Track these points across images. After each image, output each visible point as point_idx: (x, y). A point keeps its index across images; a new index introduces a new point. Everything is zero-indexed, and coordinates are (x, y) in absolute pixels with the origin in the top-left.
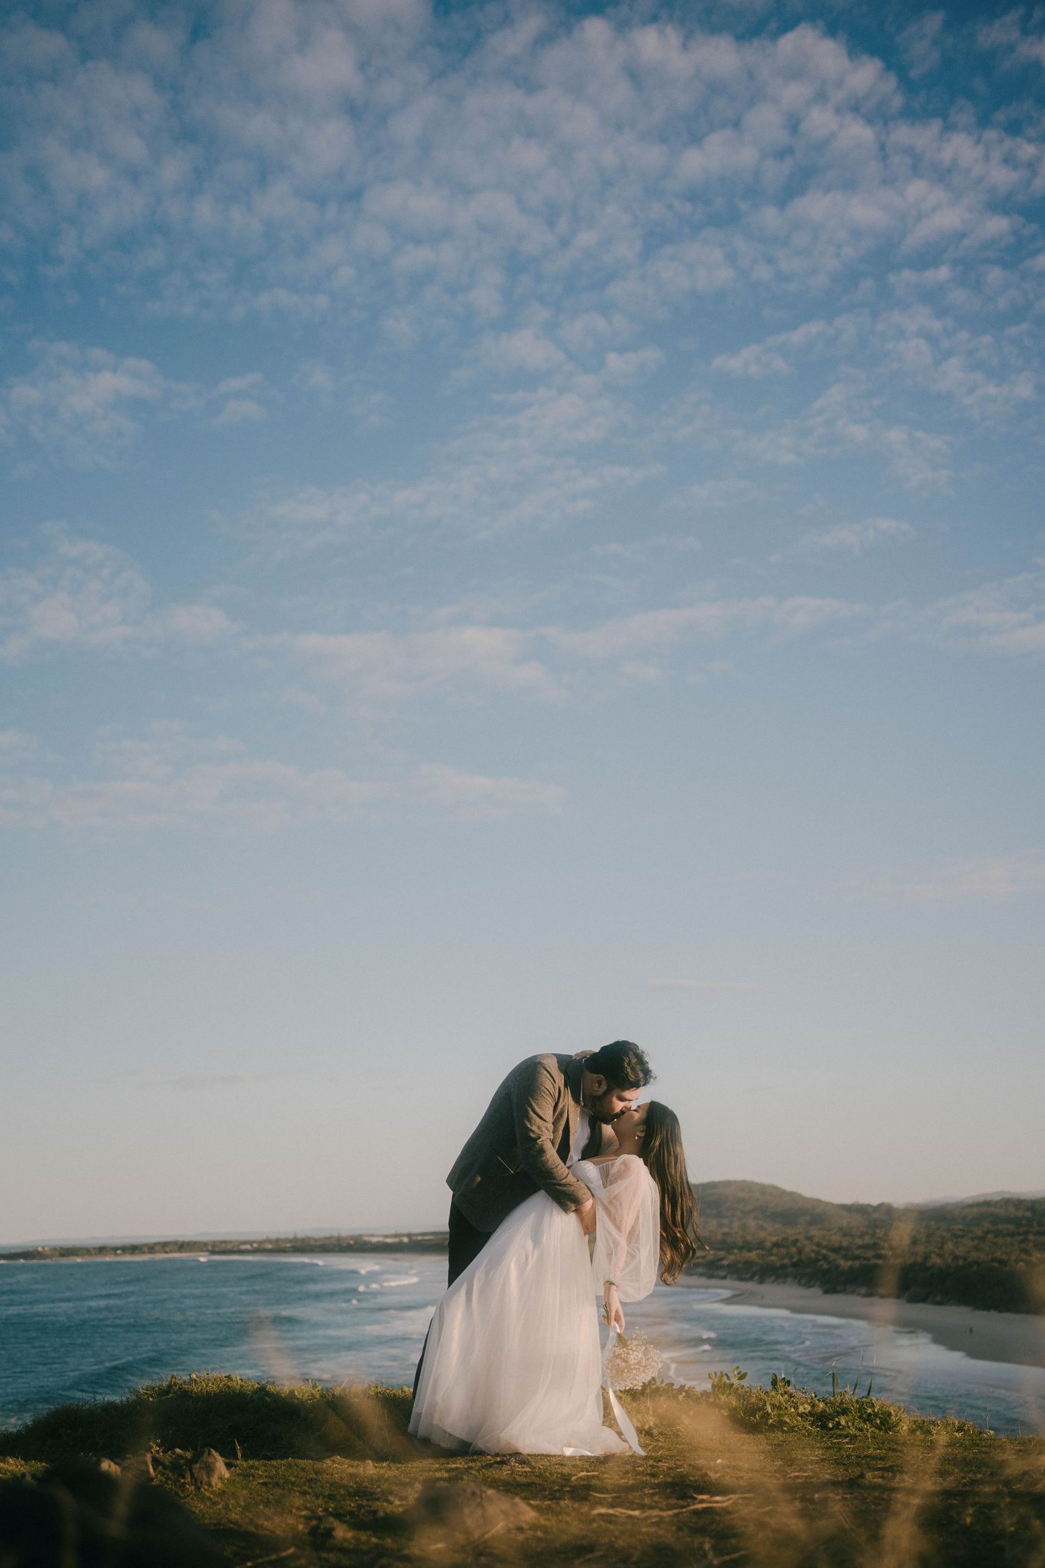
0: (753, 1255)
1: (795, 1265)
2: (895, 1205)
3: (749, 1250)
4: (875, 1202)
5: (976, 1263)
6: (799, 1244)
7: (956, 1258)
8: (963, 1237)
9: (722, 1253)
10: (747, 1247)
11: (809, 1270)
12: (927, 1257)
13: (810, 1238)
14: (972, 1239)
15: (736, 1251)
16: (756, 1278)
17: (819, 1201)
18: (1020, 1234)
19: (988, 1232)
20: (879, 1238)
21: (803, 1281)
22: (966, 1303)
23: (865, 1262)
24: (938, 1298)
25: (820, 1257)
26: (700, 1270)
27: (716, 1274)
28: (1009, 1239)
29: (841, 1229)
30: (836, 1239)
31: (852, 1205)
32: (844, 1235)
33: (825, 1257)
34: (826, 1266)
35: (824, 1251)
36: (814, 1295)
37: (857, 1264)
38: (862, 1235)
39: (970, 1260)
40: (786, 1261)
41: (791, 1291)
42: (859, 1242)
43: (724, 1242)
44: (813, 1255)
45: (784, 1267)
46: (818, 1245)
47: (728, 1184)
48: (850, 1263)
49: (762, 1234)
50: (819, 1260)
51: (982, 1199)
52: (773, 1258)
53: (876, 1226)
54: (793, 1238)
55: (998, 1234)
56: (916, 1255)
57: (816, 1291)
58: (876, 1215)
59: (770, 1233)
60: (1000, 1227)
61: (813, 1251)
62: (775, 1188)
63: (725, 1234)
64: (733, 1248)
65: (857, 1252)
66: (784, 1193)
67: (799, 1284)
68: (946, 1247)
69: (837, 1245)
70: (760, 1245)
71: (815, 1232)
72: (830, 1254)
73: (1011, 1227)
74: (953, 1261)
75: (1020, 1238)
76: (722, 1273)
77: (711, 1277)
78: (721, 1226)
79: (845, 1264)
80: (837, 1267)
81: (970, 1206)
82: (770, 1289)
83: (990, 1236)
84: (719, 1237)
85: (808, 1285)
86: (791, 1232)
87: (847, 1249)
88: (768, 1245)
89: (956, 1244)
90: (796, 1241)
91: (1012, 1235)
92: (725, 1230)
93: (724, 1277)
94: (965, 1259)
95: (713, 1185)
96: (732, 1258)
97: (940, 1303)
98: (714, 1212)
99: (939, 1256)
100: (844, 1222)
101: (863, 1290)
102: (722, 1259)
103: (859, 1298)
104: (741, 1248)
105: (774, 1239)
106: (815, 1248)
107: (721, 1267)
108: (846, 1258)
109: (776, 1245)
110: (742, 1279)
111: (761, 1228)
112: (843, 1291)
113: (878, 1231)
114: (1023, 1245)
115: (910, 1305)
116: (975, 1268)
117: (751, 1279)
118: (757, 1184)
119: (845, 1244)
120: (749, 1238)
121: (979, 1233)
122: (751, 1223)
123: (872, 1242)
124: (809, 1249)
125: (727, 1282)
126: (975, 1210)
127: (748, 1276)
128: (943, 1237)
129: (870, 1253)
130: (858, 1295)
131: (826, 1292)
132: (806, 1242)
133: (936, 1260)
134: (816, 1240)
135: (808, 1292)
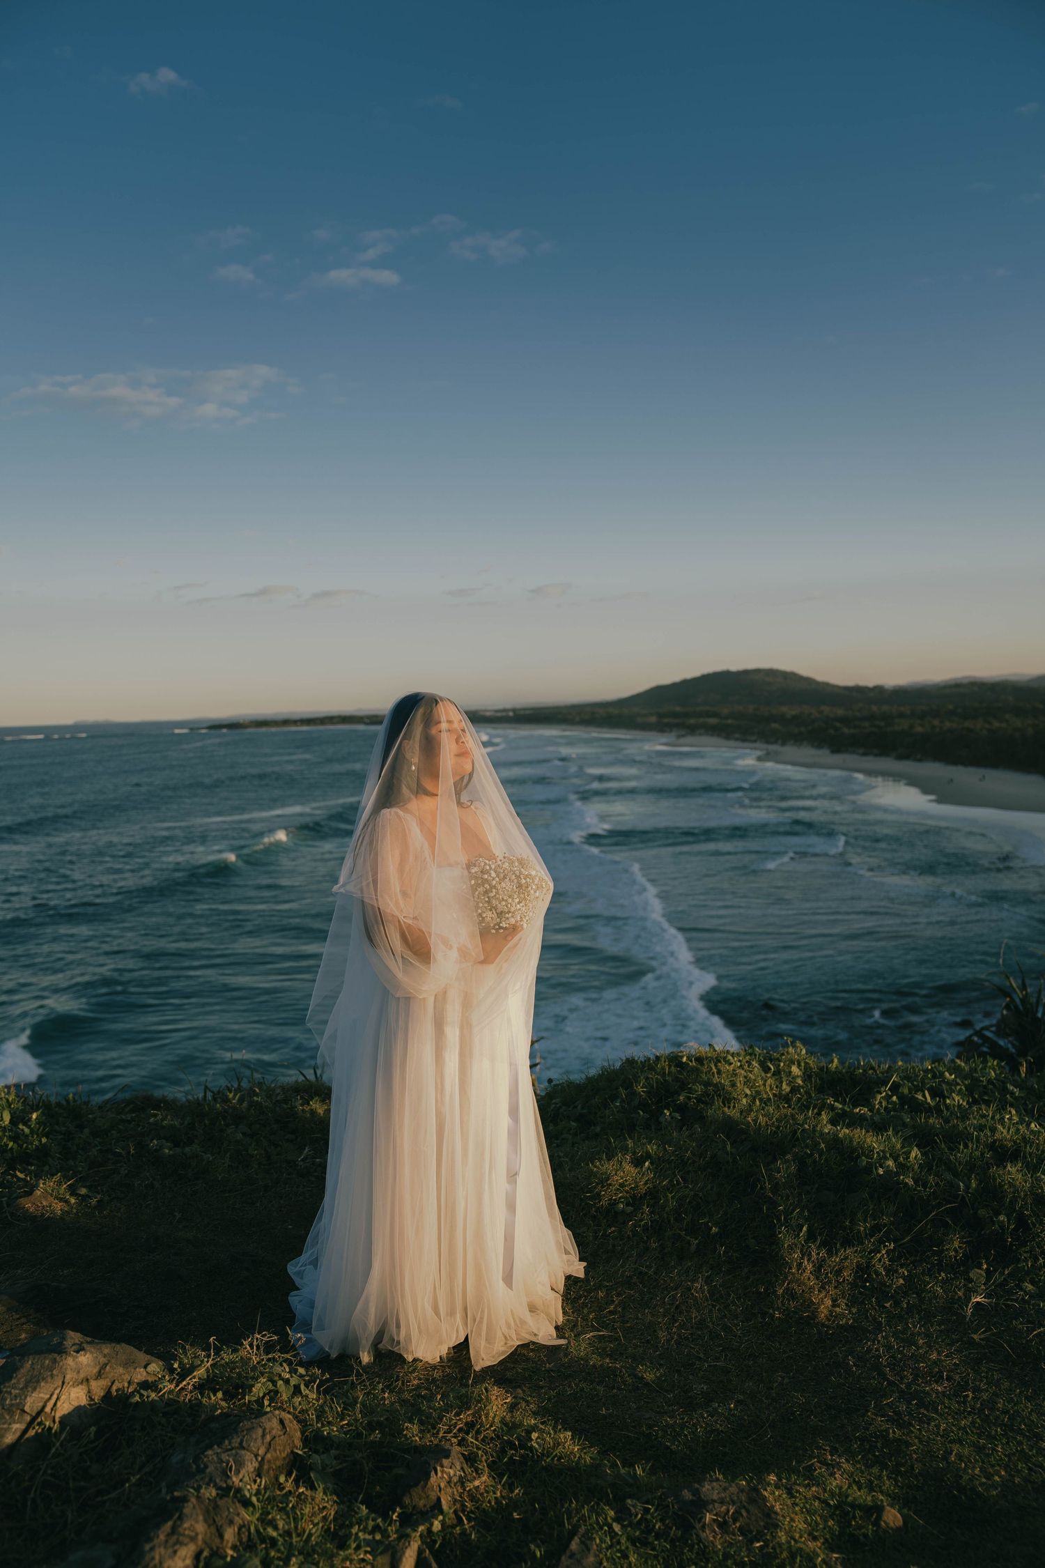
0: (777, 725)
1: (809, 732)
2: (886, 687)
3: (775, 722)
4: (871, 684)
6: (812, 718)
9: (753, 723)
10: (772, 719)
11: (820, 735)
12: (911, 727)
13: (821, 713)
15: (763, 722)
16: (780, 742)
17: (828, 684)
20: (874, 712)
21: (816, 744)
23: (865, 730)
25: (830, 726)
26: (736, 735)
27: (748, 738)
30: (841, 712)
31: (854, 686)
32: (847, 710)
34: (832, 732)
35: (832, 722)
36: (824, 755)
37: (857, 731)
38: (861, 709)
39: (945, 729)
40: (803, 729)
41: (807, 752)
42: (859, 714)
43: (755, 715)
44: (824, 725)
45: (801, 733)
46: (828, 717)
47: (758, 671)
48: (852, 730)
49: (784, 710)
50: (828, 728)
53: (872, 703)
54: (808, 713)
56: (903, 725)
57: (826, 752)
58: (872, 694)
59: (791, 708)
61: (824, 722)
62: (794, 674)
63: (755, 710)
64: (761, 720)
65: (858, 723)
67: (813, 746)
68: (925, 719)
69: (842, 717)
70: (783, 717)
71: (826, 707)
72: (836, 724)
73: (978, 704)
74: (932, 729)
76: (753, 738)
77: (744, 740)
79: (848, 731)
80: (843, 733)
81: (944, 687)
82: (790, 751)
83: (960, 711)
84: (751, 712)
85: (819, 747)
86: (806, 708)
87: (850, 720)
88: (789, 717)
89: (934, 717)
92: (756, 705)
93: (755, 741)
94: (941, 728)
95: (746, 672)
96: (761, 726)
97: (920, 761)
99: (921, 725)
100: (848, 700)
101: (861, 751)
102: (753, 728)
103: (859, 756)
104: (768, 720)
105: (793, 714)
107: (753, 733)
108: (849, 726)
109: (794, 718)
110: (768, 742)
112: (846, 751)
113: (873, 706)
116: (949, 735)
117: (775, 742)
118: (779, 670)
119: (847, 716)
120: (774, 712)
123: (868, 715)
124: (820, 721)
125: (758, 745)
127: (774, 740)
129: (868, 723)
130: (858, 754)
131: (833, 752)
132: (818, 716)
133: (919, 729)
134: (825, 713)
135: (820, 752)
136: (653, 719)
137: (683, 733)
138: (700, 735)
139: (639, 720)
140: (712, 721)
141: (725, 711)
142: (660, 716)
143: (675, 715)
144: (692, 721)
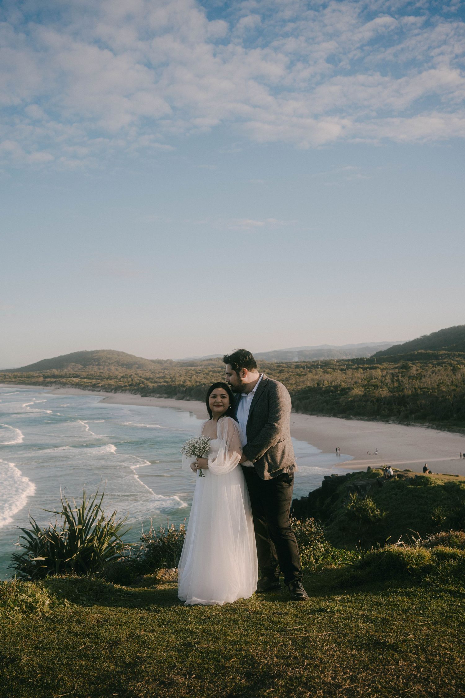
0: (112, 382)
1: (130, 385)
2: (174, 360)
3: (111, 380)
4: (165, 359)
5: (204, 384)
6: (132, 377)
7: (196, 382)
8: (200, 373)
9: (99, 381)
10: (110, 378)
11: (136, 388)
12: (184, 382)
13: (137, 374)
14: (204, 374)
15: (105, 380)
16: (113, 391)
17: (142, 358)
18: (223, 372)
19: (211, 371)
20: (166, 374)
21: (133, 392)
22: (199, 400)
23: (159, 384)
24: (188, 398)
25: (141, 382)
26: (89, 388)
27: (96, 389)
28: (218, 374)
29: (150, 370)
30: (148, 375)
31: (156, 360)
32: (152, 373)
33: (143, 382)
34: (143, 386)
35: (143, 380)
36: (138, 397)
37: (155, 385)
38: (159, 372)
39: (202, 383)
40: (126, 384)
41: (128, 397)
42: (158, 375)
43: (100, 376)
44: (138, 381)
45: (125, 386)
46: (141, 377)
47: (103, 351)
48: (153, 384)
49: (117, 373)
50: (140, 383)
51: (209, 358)
52: (121, 383)
53: (165, 369)
54: (130, 374)
55: (214, 372)
56: (180, 381)
57: (139, 396)
58: (166, 364)
59: (120, 372)
60: (215, 369)
61: (138, 379)
62: (123, 353)
63: (101, 373)
64: (104, 379)
65: (156, 380)
66: (127, 355)
67: (132, 393)
68: (193, 377)
69: (148, 377)
70: (116, 378)
71: (139, 372)
72: (145, 381)
73: (220, 369)
74: (195, 383)
75: (222, 373)
76: (99, 389)
77: (93, 391)
78: (100, 369)
79: (151, 385)
80: (148, 386)
81: (204, 360)
82: (120, 396)
83: (211, 373)
84: (98, 374)
85: (135, 394)
86: (129, 372)
87: (152, 379)
88: (119, 377)
89: (197, 377)
90: (131, 376)
91: (219, 372)
92: (102, 371)
93: (100, 391)
94: (200, 382)
95: (97, 352)
96: (103, 382)
97: (189, 400)
98: (97, 363)
99: (190, 381)
100: (152, 367)
101: (158, 395)
102: (99, 383)
103: (156, 398)
104: (107, 379)
105: (122, 375)
106: (139, 378)
107: (98, 387)
108: (151, 382)
109: (123, 377)
110: (107, 392)
111: (117, 370)
112: (150, 396)
113: (166, 371)
114: (223, 376)
115: (176, 401)
116: (204, 386)
117: (111, 391)
118: (116, 351)
119: (151, 377)
120: (111, 374)
121: (207, 372)
122: (113, 368)
123: (163, 375)
124: (136, 379)
125: (102, 393)
126: (206, 362)
127: (110, 390)
128: (192, 374)
129: (162, 380)
130: (156, 397)
131: (142, 396)
132: (135, 376)
133: (188, 383)
134: (140, 375)
135: (135, 396)
136: (41, 379)
137: (59, 387)
138: (68, 387)
139: (33, 380)
140: (76, 380)
141: (84, 374)
142: (45, 377)
143: (54, 376)
144: (64, 380)
